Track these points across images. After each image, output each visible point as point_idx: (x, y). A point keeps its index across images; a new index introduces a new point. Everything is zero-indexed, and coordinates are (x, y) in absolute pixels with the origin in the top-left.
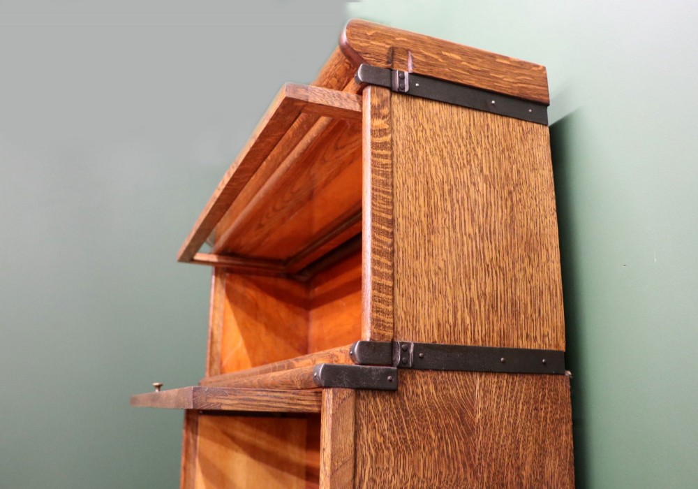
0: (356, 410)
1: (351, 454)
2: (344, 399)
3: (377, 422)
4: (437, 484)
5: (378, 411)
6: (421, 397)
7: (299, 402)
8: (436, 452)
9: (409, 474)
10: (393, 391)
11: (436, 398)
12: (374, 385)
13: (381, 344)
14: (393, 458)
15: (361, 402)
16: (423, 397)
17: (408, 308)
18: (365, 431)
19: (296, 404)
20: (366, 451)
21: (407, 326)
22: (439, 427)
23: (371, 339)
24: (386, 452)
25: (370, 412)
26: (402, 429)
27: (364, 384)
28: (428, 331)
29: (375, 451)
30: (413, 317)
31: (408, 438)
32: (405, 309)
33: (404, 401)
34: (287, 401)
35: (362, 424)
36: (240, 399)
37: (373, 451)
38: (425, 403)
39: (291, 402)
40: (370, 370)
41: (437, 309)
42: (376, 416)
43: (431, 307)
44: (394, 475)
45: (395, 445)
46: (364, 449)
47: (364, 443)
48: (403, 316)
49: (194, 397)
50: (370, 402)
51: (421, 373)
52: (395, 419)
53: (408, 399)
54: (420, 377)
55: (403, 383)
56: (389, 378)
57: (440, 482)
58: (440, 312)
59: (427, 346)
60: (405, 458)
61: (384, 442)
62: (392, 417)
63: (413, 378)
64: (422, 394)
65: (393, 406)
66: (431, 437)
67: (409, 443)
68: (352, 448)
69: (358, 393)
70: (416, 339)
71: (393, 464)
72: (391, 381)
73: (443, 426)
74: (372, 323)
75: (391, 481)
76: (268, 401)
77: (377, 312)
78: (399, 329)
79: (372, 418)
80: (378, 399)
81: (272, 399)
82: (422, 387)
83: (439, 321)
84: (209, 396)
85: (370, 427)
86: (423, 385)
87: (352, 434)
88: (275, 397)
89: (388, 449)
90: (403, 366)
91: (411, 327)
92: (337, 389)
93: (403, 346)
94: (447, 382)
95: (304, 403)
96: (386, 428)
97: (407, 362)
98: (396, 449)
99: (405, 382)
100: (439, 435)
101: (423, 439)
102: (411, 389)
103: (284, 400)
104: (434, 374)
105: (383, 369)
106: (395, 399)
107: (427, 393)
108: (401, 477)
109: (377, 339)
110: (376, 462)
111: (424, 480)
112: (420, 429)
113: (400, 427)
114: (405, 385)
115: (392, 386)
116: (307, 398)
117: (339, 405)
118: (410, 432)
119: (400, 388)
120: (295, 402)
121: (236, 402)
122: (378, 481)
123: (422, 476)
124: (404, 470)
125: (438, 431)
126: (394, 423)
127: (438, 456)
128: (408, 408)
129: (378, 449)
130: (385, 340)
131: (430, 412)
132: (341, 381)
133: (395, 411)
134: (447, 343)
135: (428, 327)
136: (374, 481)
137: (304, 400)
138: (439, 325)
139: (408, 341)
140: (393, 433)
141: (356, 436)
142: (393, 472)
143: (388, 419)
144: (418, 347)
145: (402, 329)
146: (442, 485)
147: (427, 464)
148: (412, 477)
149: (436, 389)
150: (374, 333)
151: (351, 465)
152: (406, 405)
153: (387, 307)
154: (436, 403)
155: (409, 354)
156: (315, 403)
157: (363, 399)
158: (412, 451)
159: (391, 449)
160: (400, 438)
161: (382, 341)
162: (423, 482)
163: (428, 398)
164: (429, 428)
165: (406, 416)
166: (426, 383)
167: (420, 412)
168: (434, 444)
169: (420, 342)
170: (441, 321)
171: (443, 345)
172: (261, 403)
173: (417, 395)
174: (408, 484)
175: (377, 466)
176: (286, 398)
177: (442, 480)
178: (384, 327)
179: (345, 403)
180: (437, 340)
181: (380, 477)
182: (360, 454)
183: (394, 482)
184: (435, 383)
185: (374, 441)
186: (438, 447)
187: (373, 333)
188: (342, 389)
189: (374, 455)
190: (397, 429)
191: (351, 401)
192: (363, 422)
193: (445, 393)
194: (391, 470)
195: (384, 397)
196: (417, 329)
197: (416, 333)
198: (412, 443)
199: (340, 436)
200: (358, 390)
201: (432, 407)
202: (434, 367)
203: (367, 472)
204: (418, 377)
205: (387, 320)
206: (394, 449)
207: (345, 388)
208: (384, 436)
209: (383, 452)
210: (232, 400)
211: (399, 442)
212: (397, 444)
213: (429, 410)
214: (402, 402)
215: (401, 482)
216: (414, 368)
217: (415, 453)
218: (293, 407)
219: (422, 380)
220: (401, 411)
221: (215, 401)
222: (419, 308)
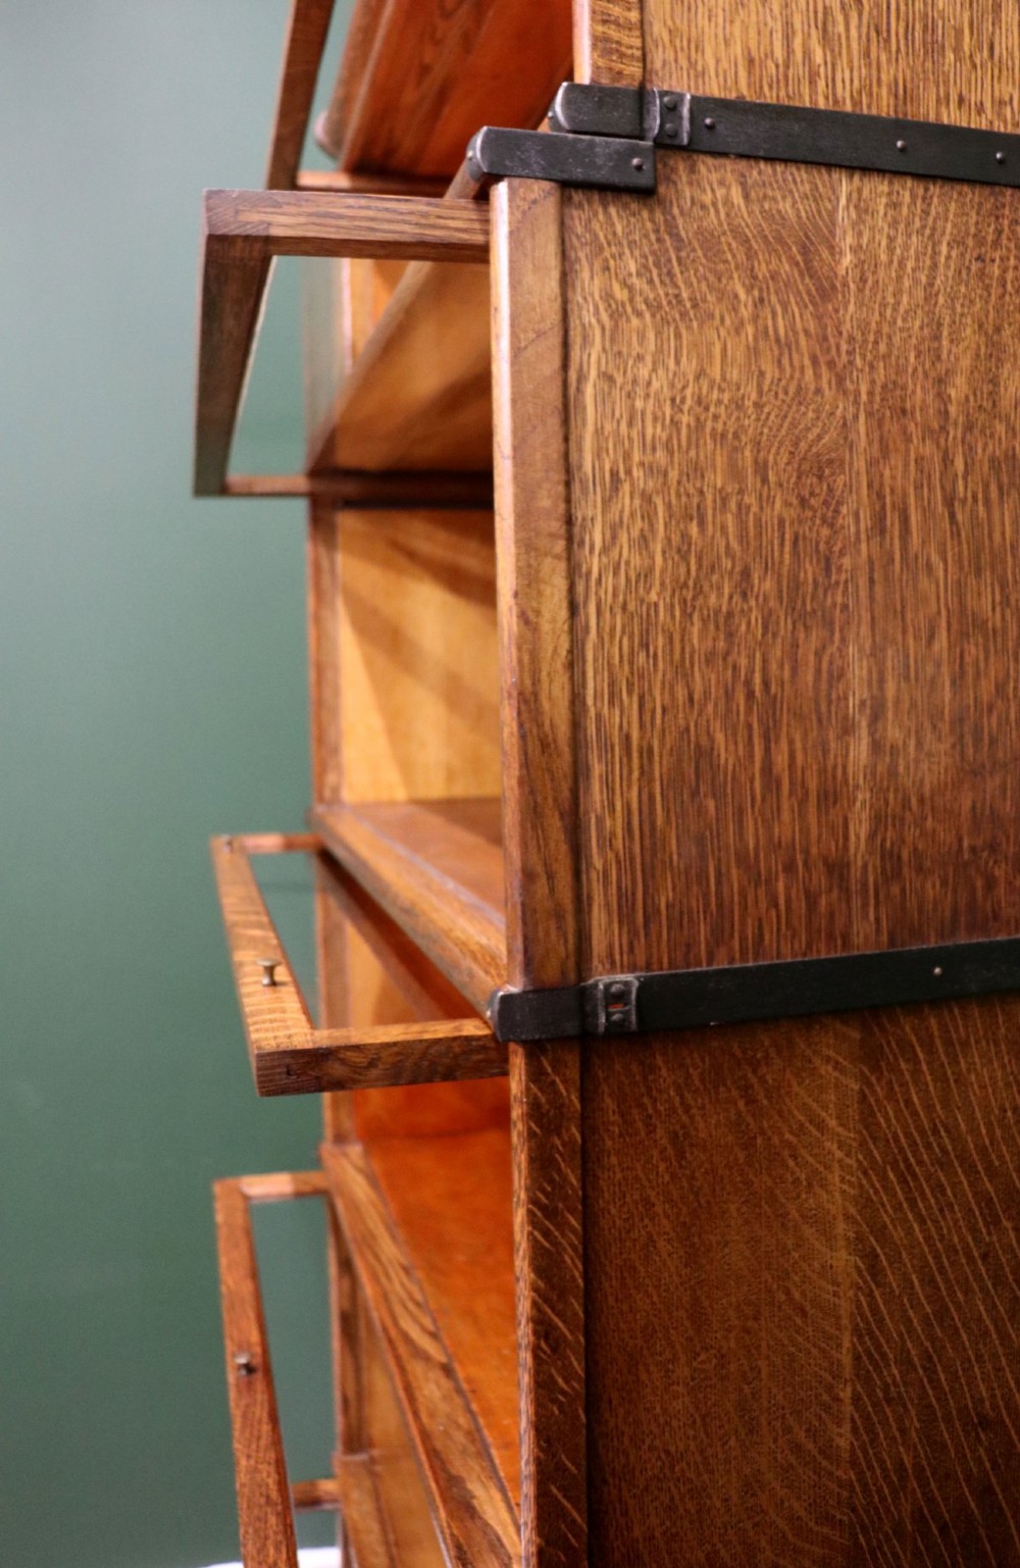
0: (563, 226)
1: (553, 316)
2: (534, 202)
3: (613, 257)
4: (754, 396)
5: (615, 234)
6: (712, 210)
7: (442, 222)
8: (750, 330)
9: (689, 367)
10: (645, 194)
11: (746, 215)
12: (601, 175)
13: (612, 93)
14: (651, 335)
15: (575, 213)
16: (717, 211)
17: (678, 22)
18: (586, 274)
19: (433, 227)
20: (589, 315)
21: (676, 61)
22: (755, 278)
23: (593, 80)
24: (635, 321)
25: (596, 236)
26: (670, 274)
27: (579, 173)
28: (725, 72)
29: (611, 317)
30: (689, 41)
31: (685, 295)
32: (669, 23)
33: (674, 218)
34: (414, 219)
35: (578, 259)
36: (310, 215)
37: (605, 317)
38: (721, 224)
39: (423, 221)
40: (592, 145)
41: (745, 28)
42: (609, 244)
43: (732, 22)
44: (654, 370)
45: (654, 307)
46: (585, 312)
47: (585, 299)
48: (666, 38)
49: (209, 209)
50: (596, 214)
51: (710, 161)
52: (653, 253)
53: (682, 213)
54: (706, 167)
55: (668, 179)
56: (635, 161)
57: (760, 393)
58: (753, 33)
59: (723, 105)
60: (678, 336)
61: (631, 300)
62: (646, 249)
63: (692, 170)
64: (714, 204)
65: (649, 225)
66: (736, 296)
67: (688, 305)
68: (557, 305)
69: (567, 193)
70: (697, 89)
71: (652, 347)
72: (639, 168)
73: (764, 277)
74: (594, 46)
75: (649, 384)
76: (372, 219)
77: (605, 22)
78: (658, 65)
79: (601, 249)
80: (613, 210)
81: (380, 215)
82: (713, 191)
83: (749, 53)
84: (241, 208)
85: (597, 266)
86: (715, 186)
87: (555, 275)
88: (387, 210)
89: (639, 314)
90: (668, 141)
91: (684, 63)
92: (516, 181)
93: (666, 99)
94: (771, 184)
95: (451, 223)
96: (633, 268)
97: (676, 134)
98: (658, 317)
99: (674, 177)
100: (756, 293)
101: (720, 300)
102: (688, 194)
103: (407, 218)
104: (742, 165)
105: (620, 143)
106: (651, 211)
107: (725, 204)
108: (671, 375)
109: (605, 81)
110: (613, 340)
111: (724, 385)
112: (712, 278)
113: (665, 270)
114: (675, 184)
115: (643, 180)
116: (457, 213)
117: (524, 213)
118: (689, 285)
119: (662, 189)
120: (432, 221)
121: (303, 220)
122: (619, 380)
123: (718, 378)
124: (678, 362)
125: (752, 287)
126: (651, 260)
127: (756, 339)
128: (683, 234)
129: (617, 315)
130: (622, 84)
131: (734, 245)
132: (525, 164)
133: (653, 237)
134: (769, 101)
135: (724, 64)
136: (611, 379)
137: (452, 218)
138: (751, 61)
139: (678, 90)
140: (651, 282)
141: (566, 279)
142: (654, 363)
143: (637, 253)
144: (701, 104)
145: (664, 65)
146: (764, 399)
147: (729, 353)
148: (697, 378)
149: (746, 197)
150: (598, 68)
151: (555, 340)
152: (677, 227)
153: (627, 14)
154: (747, 226)
155: (681, 118)
156: (477, 226)
157: (580, 206)
158: (695, 324)
159: (647, 316)
160: (667, 295)
161: (617, 85)
162: (722, 391)
163: (728, 215)
164: (731, 278)
165: (678, 250)
166: (722, 183)
167: (709, 242)
168: (745, 313)
169: (708, 94)
170: (754, 53)
171: (761, 105)
172: (357, 223)
173: (703, 207)
174: (688, 392)
175: (615, 349)
176: (411, 213)
177: (766, 388)
178: (622, 55)
179: (538, 210)
180: (745, 92)
181: (625, 372)
182: (578, 322)
183: (655, 385)
184: (743, 185)
185: (608, 296)
186: (755, 318)
187: (596, 68)
188: (529, 181)
189: (607, 326)
190: (660, 275)
191: (549, 207)
192: (582, 255)
193: (767, 206)
194: (649, 359)
195: (626, 206)
196: (700, 68)
197: (696, 77)
198: (695, 306)
199: (529, 279)
200: (568, 187)
201: (736, 232)
202: (740, 151)
203: (593, 359)
204: (703, 169)
205: (626, 40)
206: (653, 316)
207: (536, 178)
208: (630, 288)
209: (628, 320)
210: (294, 215)
211: (664, 303)
212: (660, 307)
213: (731, 240)
214: (669, 217)
215: (672, 385)
216: (691, 150)
217: (701, 327)
218: (427, 232)
219: (714, 177)
220: (667, 237)
221: (255, 217)
222: (703, 21)
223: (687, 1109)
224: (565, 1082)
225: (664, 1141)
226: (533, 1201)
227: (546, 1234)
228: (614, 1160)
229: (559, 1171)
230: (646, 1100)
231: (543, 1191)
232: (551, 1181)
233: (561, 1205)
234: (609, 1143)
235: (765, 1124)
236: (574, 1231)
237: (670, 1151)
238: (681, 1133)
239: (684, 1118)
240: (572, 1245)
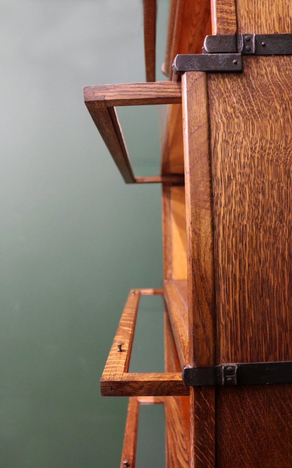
0: (207, 87)
1: (204, 120)
2: (196, 79)
3: (227, 97)
4: (284, 145)
5: (228, 88)
6: (265, 77)
7: (165, 90)
8: (282, 120)
9: (258, 136)
10: (239, 73)
11: (279, 77)
12: (222, 67)
13: (225, 37)
14: (243, 125)
15: (212, 82)
16: (267, 77)
17: (250, 8)
18: (217, 104)
19: (162, 92)
20: (218, 119)
21: (250, 22)
22: (283, 100)
23: (217, 33)
24: (236, 120)
25: (221, 90)
26: (250, 101)
27: (213, 68)
28: (269, 24)
29: (227, 119)
30: (255, 15)
31: (255, 109)
32: (247, 9)
33: (250, 81)
34: (155, 90)
35: (214, 99)
36: (119, 92)
37: (224, 119)
38: (269, 81)
39: (158, 90)
40: (217, 57)
41: (277, 7)
42: (225, 93)
43: (272, 5)
44: (244, 137)
45: (243, 114)
46: (217, 118)
47: (217, 113)
48: (246, 15)
49: (85, 93)
50: (220, 82)
51: (264, 58)
52: (242, 94)
53: (253, 78)
54: (263, 61)
55: (248, 66)
56: (234, 61)
57: (286, 144)
58: (280, 8)
59: (269, 36)
60: (253, 124)
61: (234, 112)
62: (240, 93)
63: (257, 62)
64: (266, 74)
65: (241, 84)
66: (276, 108)
67: (257, 112)
68: (205, 116)
69: (209, 75)
70: (258, 32)
71: (243, 129)
72: (236, 63)
73: (287, 100)
74: (218, 21)
75: (242, 143)
76: (140, 91)
77: (221, 12)
78: (243, 25)
79: (222, 94)
80: (227, 80)
81: (143, 89)
82: (266, 69)
83: (279, 16)
84: (95, 91)
85: (221, 100)
86: (266, 67)
87: (205, 105)
88: (145, 87)
89: (238, 117)
90: (247, 52)
91: (253, 23)
92: (189, 73)
93: (246, 37)
94: (289, 64)
95: (169, 90)
96: (235, 101)
97: (250, 49)
98: (245, 118)
99: (250, 65)
100: (284, 106)
101: (269, 110)
102: (256, 71)
103: (152, 90)
104: (277, 58)
105: (228, 55)
106: (241, 79)
107: (270, 73)
108: (250, 139)
109: (222, 33)
110: (228, 127)
111: (271, 142)
112: (266, 102)
113: (247, 100)
114: (251, 68)
115: (238, 68)
116: (171, 87)
117: (192, 84)
118: (257, 105)
119: (245, 71)
120: (161, 90)
121: (116, 94)
122: (230, 142)
123: (269, 139)
124: (253, 134)
125: (282, 104)
126: (242, 97)
127: (284, 123)
128: (254, 86)
129: (229, 118)
130: (229, 33)
131: (274, 88)
132: (192, 66)
133: (242, 88)
134: (287, 33)
135: (269, 21)
136: (227, 142)
137: (169, 88)
138: (280, 19)
139: (251, 33)
140: (242, 105)
141: (209, 107)
142: (244, 135)
143: (236, 95)
144: (259, 38)
145: (245, 25)
146: (288, 146)
147: (273, 129)
148: (261, 140)
149: (279, 70)
150: (219, 29)
151: (205, 129)
152: (252, 84)
153: (230, 8)
154: (280, 81)
155: (252, 43)
156: (178, 90)
157: (214, 79)
158: (260, 119)
159: (241, 118)
160: (248, 109)
161: (227, 34)
162: (270, 144)
163: (272, 77)
164: (274, 101)
165: (252, 92)
166: (269, 66)
167: (265, 88)
168: (280, 114)
169: (263, 33)
170: (281, 15)
171: (284, 35)
172: (135, 93)
173: (262, 75)
174: (258, 145)
175: (229, 131)
176: (154, 88)
177: (289, 142)
178: (228, 23)
179: (198, 82)
180: (277, 30)
181: (233, 139)
182: (214, 122)
183: (244, 143)
184: (278, 66)
185: (225, 111)
186: (284, 115)
187: (218, 29)
188: (194, 72)
189: (225, 123)
190: (245, 102)
191: (202, 81)
192: (215, 97)
193: (287, 73)
194: (242, 134)
195: (231, 78)
196: (259, 24)
197: (258, 27)
198: (259, 113)
199: (195, 107)
200: (209, 74)
201: (275, 83)
202: (276, 53)
203: (220, 135)
204: (261, 61)
205: (230, 18)
206: (243, 117)
207: (197, 71)
208: (234, 108)
209: (233, 120)
210: (113, 92)
211: (247, 112)
212: (246, 114)
213: (273, 87)
214: (248, 81)
215: (251, 143)
216: (256, 55)
217: (262, 120)
218: (160, 94)
219: (266, 64)
220: (248, 88)
221: (100, 94)
222: (260, 6)
223: (257, 415)
224: (209, 401)
225: (248, 426)
226: (196, 444)
227: (201, 456)
228: (228, 431)
229: (206, 434)
230: (241, 410)
231: (200, 440)
232: (203, 437)
233: (206, 446)
234: (226, 425)
235: (289, 423)
236: (212, 457)
237: (250, 430)
238: (255, 423)
239: (256, 418)
240: (211, 461)
